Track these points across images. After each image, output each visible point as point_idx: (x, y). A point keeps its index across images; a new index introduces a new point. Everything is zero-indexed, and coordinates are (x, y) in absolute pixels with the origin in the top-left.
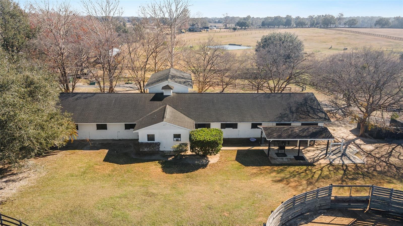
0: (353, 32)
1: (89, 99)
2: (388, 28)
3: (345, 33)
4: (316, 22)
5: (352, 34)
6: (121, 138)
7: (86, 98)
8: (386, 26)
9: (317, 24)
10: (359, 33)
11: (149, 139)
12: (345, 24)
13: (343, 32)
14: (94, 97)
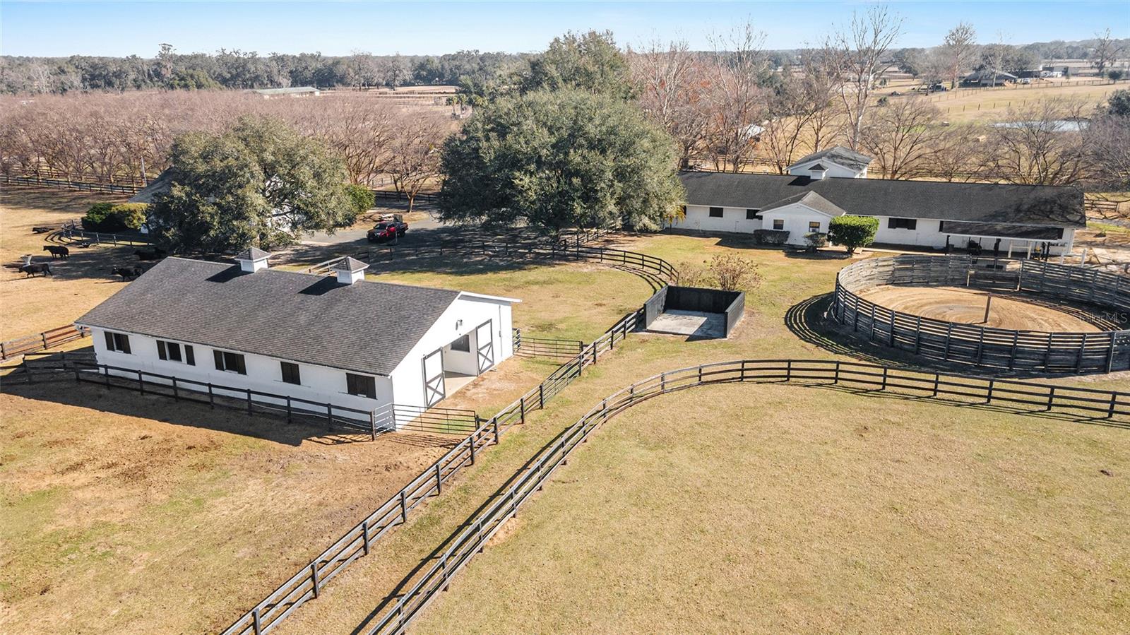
1: (703, 178)
6: (739, 231)
7: (700, 177)
11: (775, 226)
14: (711, 177)
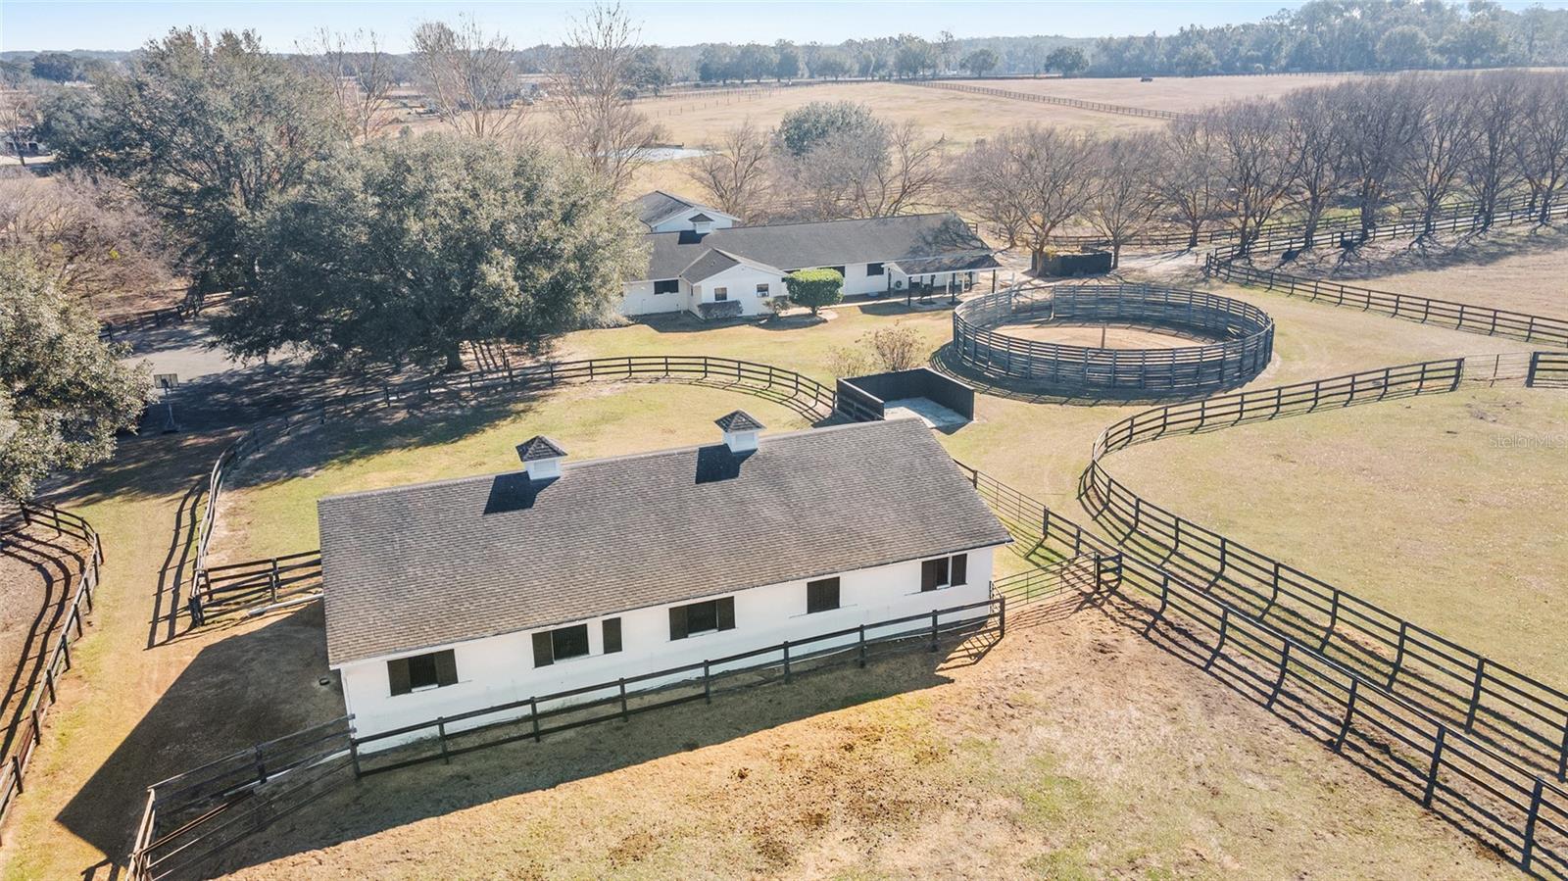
0: (991, 92)
2: (1081, 77)
3: (970, 95)
4: (873, 59)
5: (991, 97)
6: (646, 313)
8: (1076, 72)
9: (879, 66)
10: (1007, 94)
11: (718, 298)
12: (963, 66)
13: (965, 95)
